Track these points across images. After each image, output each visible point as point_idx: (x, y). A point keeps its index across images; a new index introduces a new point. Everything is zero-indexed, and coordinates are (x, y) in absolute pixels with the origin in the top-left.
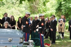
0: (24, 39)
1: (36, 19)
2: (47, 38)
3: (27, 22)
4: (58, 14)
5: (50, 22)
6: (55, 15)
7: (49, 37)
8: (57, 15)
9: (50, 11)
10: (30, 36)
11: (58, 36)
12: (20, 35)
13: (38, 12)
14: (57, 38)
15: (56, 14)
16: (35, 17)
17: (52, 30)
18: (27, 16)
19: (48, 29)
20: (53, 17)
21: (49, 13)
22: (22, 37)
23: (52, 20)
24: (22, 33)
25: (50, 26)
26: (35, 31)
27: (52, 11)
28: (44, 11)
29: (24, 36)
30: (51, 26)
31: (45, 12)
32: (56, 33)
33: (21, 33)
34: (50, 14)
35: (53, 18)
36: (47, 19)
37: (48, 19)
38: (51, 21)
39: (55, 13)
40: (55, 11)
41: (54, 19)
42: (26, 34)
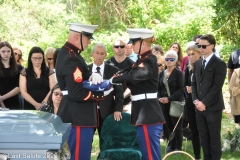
0: (68, 154)
1: (120, 55)
2: (175, 145)
3: (78, 75)
4: (229, 27)
5: (191, 67)
6: (214, 34)
7: (186, 142)
8: (224, 33)
9: (187, 12)
10: (96, 138)
11: (230, 136)
12: (46, 135)
13: (127, 23)
14: (226, 145)
15: (215, 28)
16: (118, 44)
17: (199, 105)
18: (77, 44)
19: (183, 103)
20: (206, 42)
21: (183, 23)
22: (58, 147)
23: (197, 57)
24: (57, 127)
25: (189, 89)
26: (117, 116)
27: (198, 11)
28: (157, 16)
29: (69, 142)
30: (194, 85)
31: (164, 21)
32: (223, 122)
33: (51, 127)
34: (189, 28)
35: (204, 47)
36: (173, 52)
37: (179, 53)
38: (194, 65)
39: (210, 22)
40: (212, 13)
41: (207, 54)
42: (78, 130)
